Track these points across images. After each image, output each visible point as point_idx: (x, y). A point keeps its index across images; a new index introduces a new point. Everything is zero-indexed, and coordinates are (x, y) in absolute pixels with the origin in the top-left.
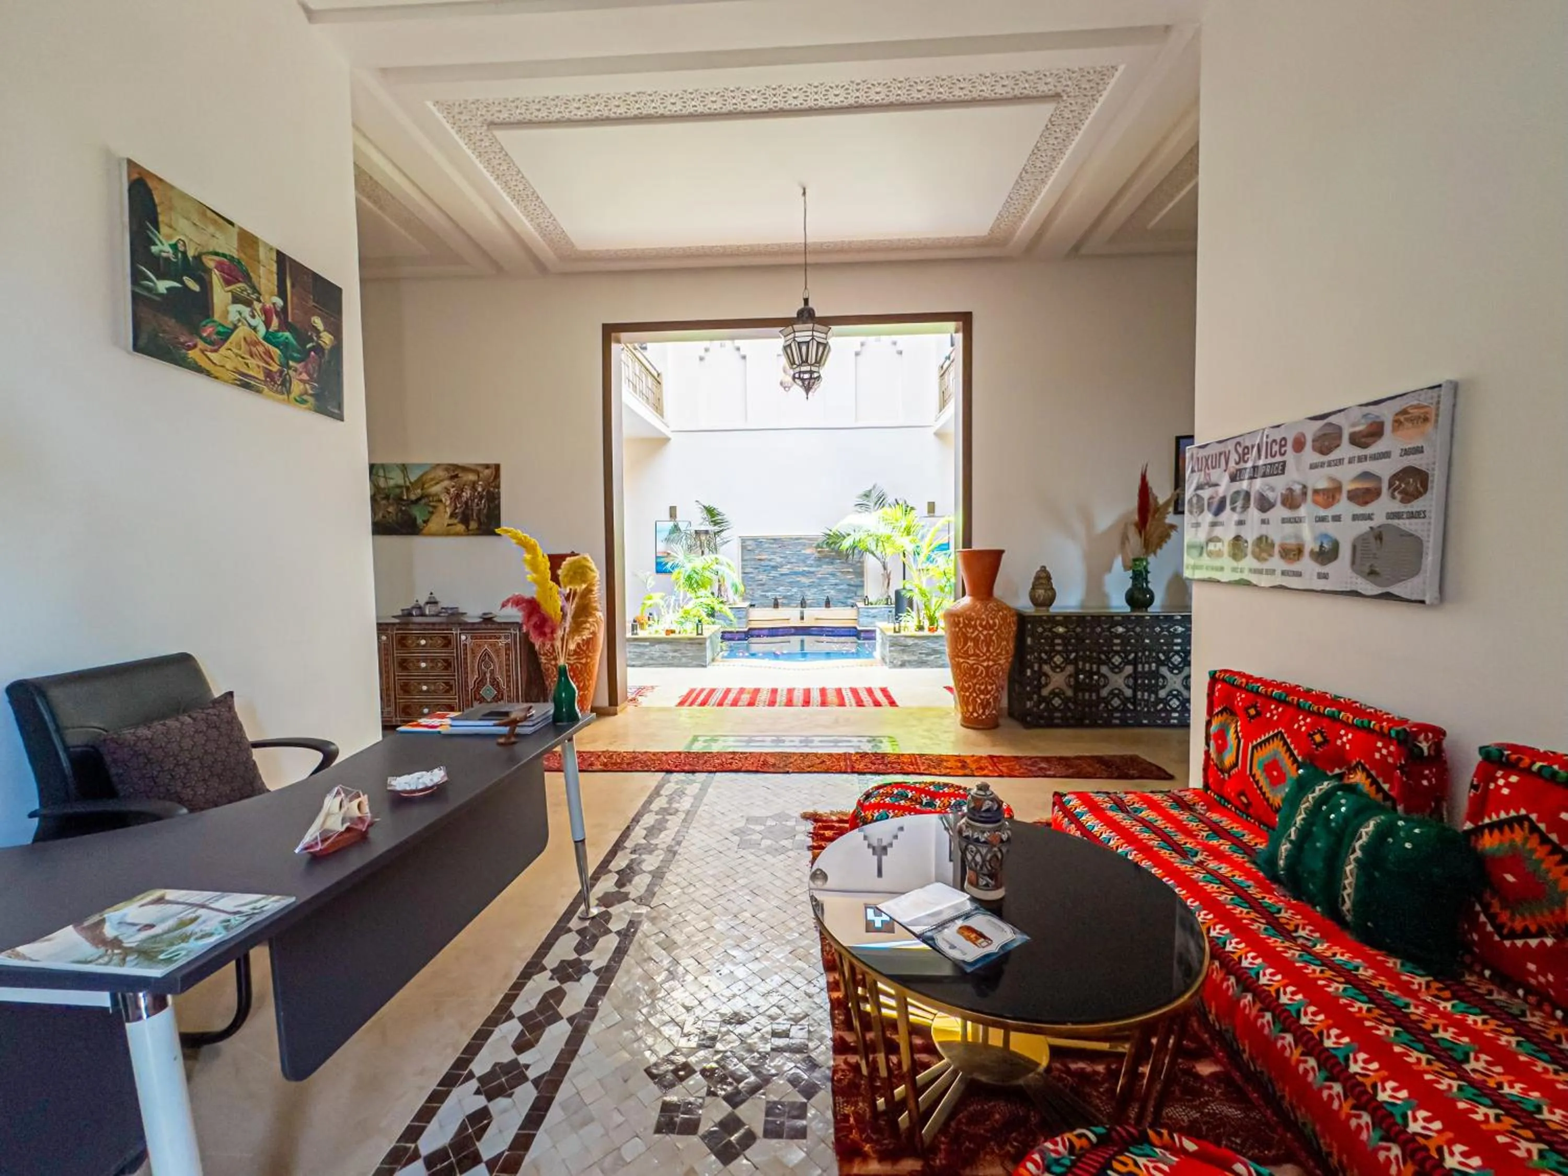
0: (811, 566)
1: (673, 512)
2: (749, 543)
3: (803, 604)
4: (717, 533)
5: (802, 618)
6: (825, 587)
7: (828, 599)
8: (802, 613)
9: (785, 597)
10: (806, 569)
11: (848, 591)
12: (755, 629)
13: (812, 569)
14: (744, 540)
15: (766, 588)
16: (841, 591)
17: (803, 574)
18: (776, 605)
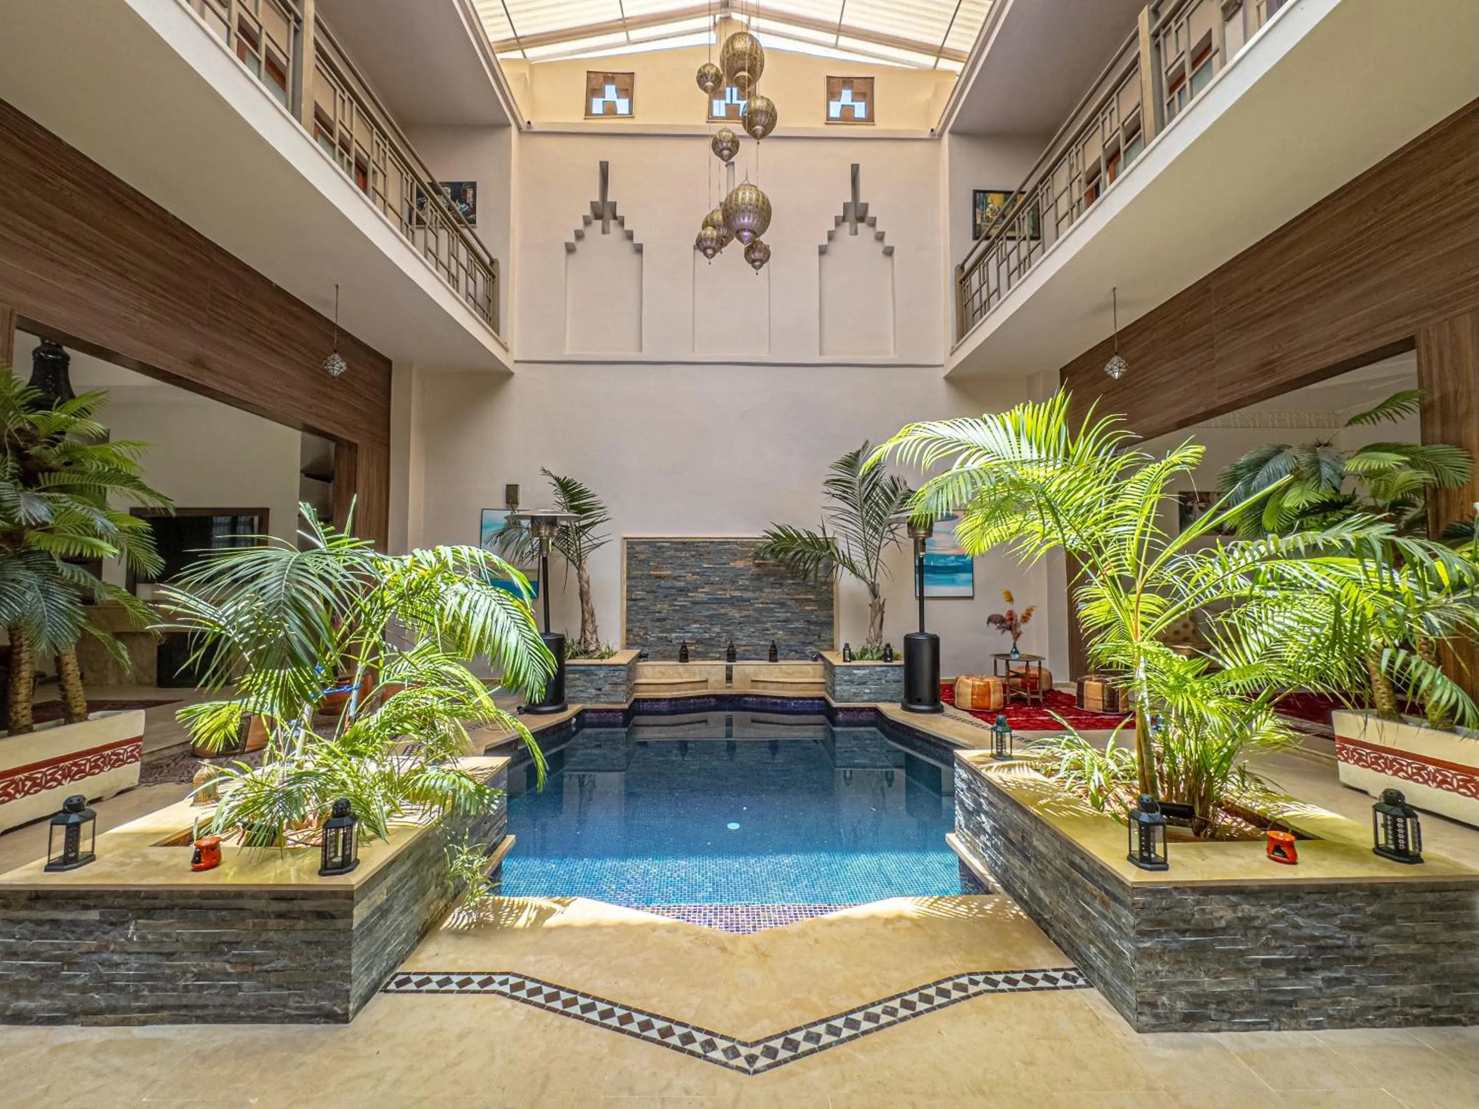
0: (746, 589)
1: (512, 494)
2: (638, 548)
3: (731, 656)
4: (581, 530)
5: (729, 678)
6: (769, 625)
7: (774, 646)
8: (729, 669)
9: (699, 642)
10: (737, 594)
11: (807, 632)
12: (645, 700)
13: (748, 595)
14: (631, 545)
15: (668, 625)
16: (793, 632)
17: (733, 602)
18: (684, 657)
